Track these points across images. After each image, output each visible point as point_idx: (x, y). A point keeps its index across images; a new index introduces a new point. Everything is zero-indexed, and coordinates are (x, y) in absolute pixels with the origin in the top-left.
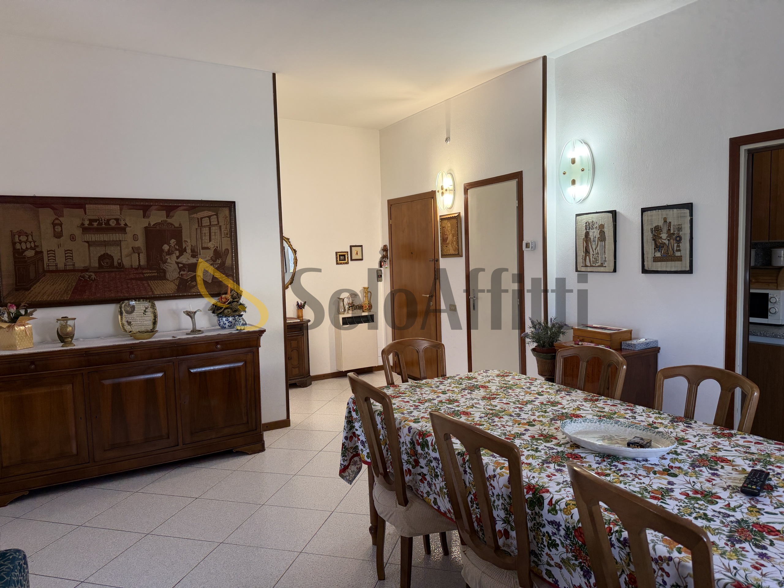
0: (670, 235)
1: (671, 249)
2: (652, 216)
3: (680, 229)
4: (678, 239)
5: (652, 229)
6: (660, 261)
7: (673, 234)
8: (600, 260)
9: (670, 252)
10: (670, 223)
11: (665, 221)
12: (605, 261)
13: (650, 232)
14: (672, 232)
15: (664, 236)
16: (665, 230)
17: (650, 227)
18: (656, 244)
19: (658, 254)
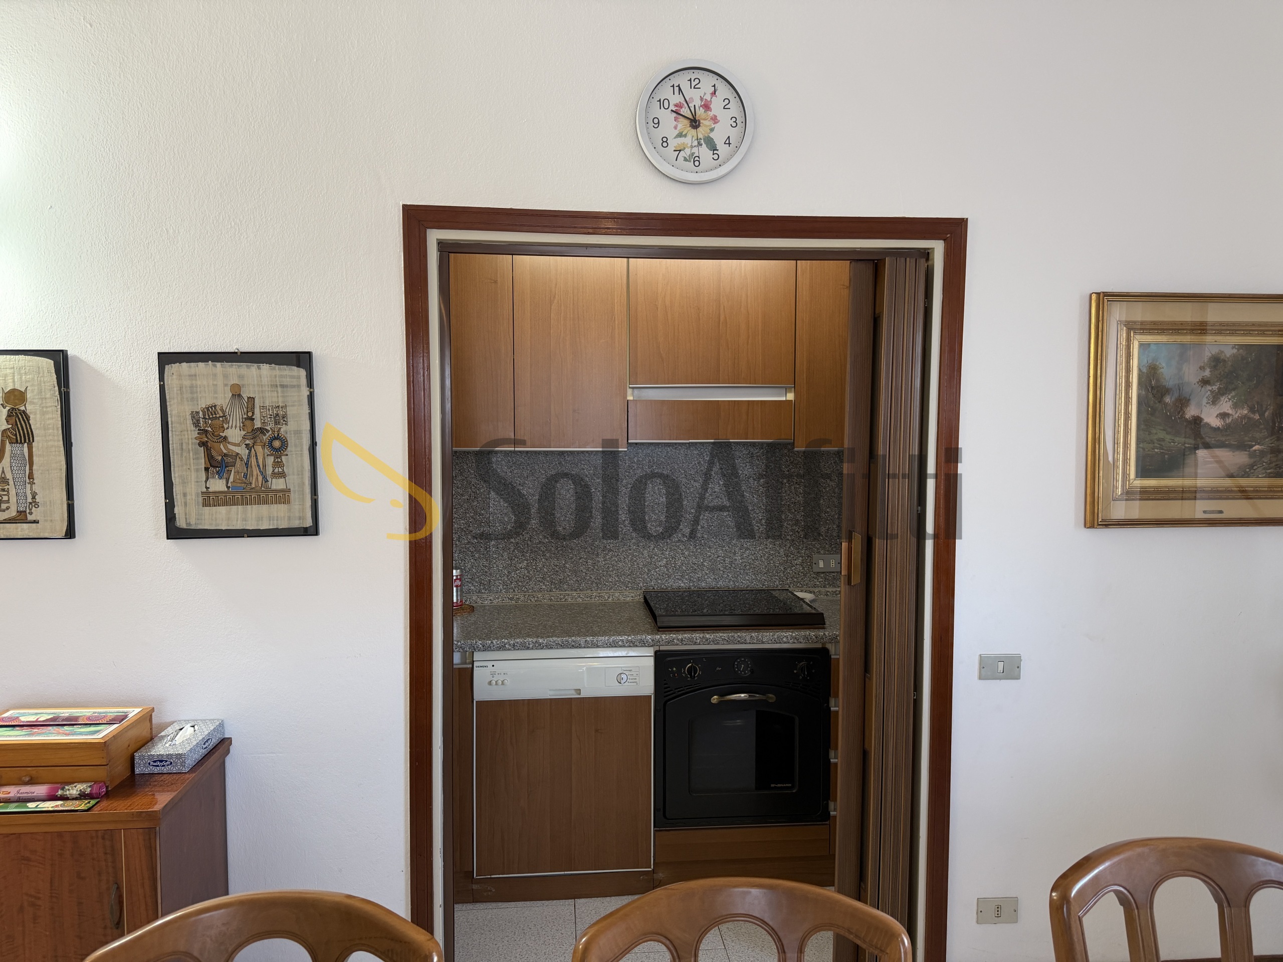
0: (254, 434)
1: (256, 471)
2: (193, 376)
3: (280, 418)
4: (277, 444)
5: (194, 415)
6: (225, 503)
7: (262, 431)
8: (13, 499)
9: (256, 479)
10: (251, 399)
11: (237, 395)
12: (34, 503)
13: (189, 421)
14: (258, 424)
15: (234, 434)
16: (236, 417)
17: (188, 409)
18: (210, 457)
19: (218, 485)
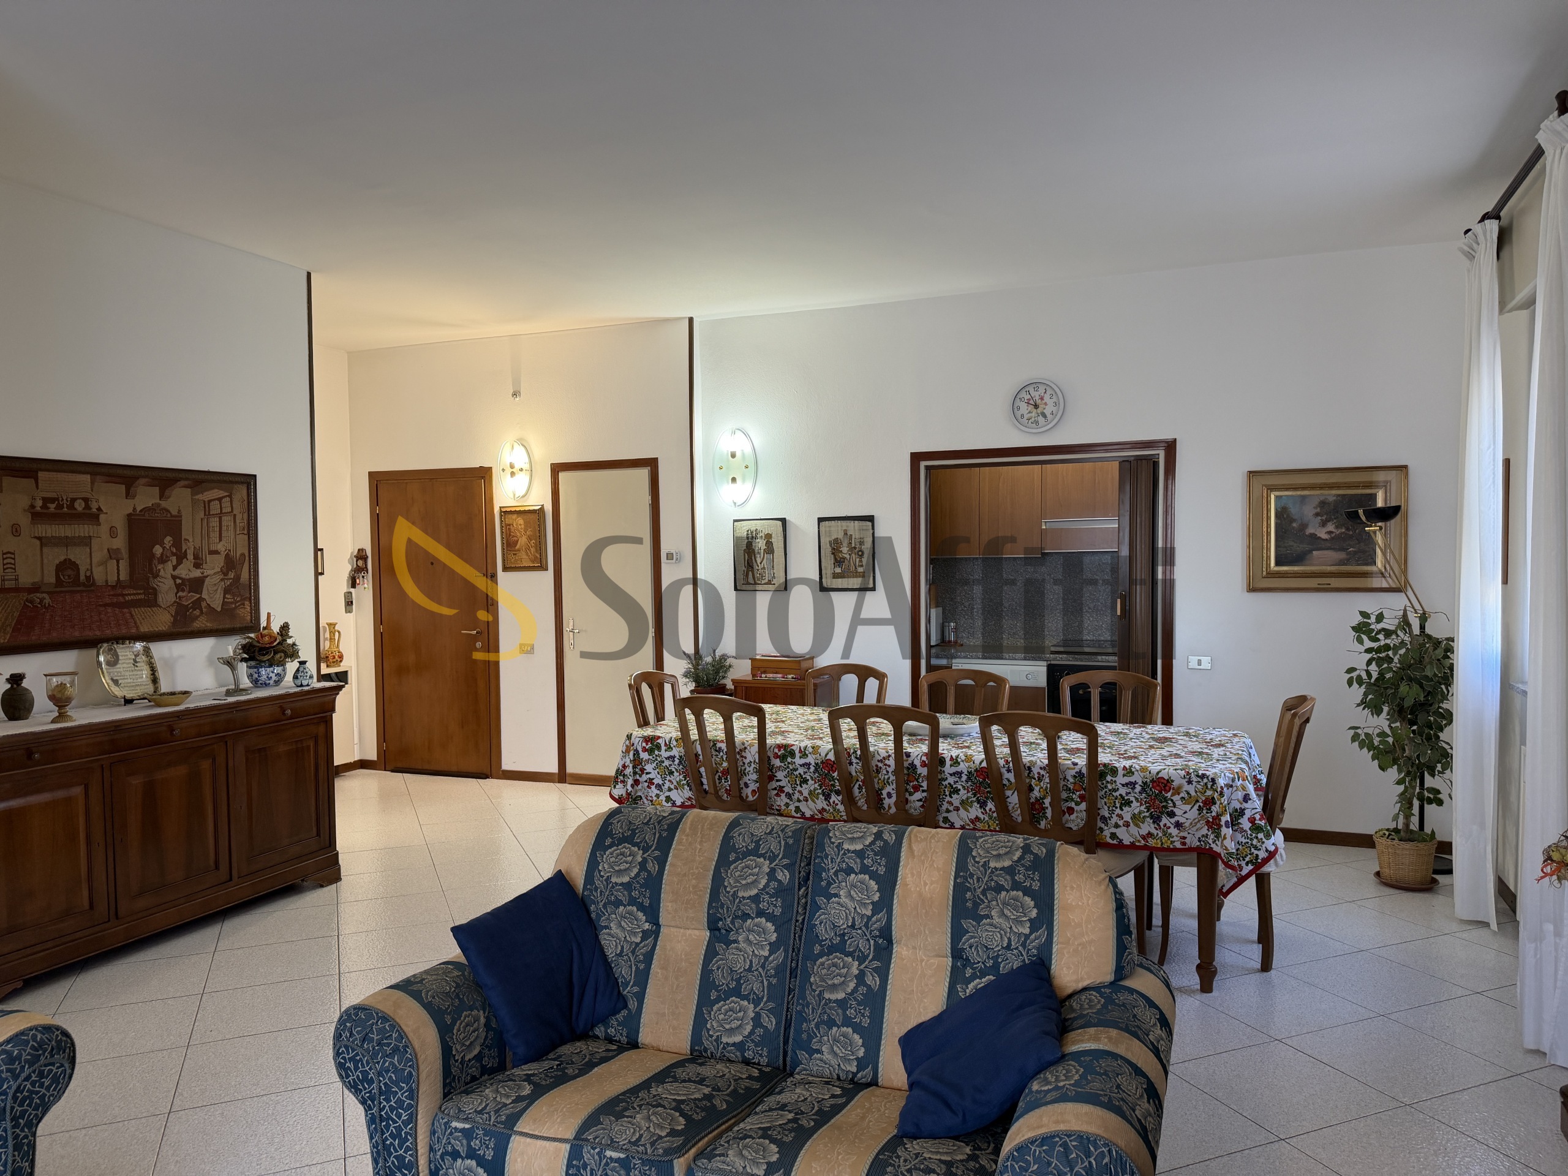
0: (852, 549)
1: (852, 564)
2: (830, 527)
3: (862, 543)
4: (860, 553)
5: (830, 542)
6: (841, 577)
7: (855, 548)
8: (767, 576)
9: (852, 568)
10: (851, 535)
11: (846, 534)
12: (774, 577)
13: (828, 545)
14: (853, 545)
15: (845, 549)
16: (845, 543)
17: (828, 539)
18: (836, 559)
19: (838, 570)
